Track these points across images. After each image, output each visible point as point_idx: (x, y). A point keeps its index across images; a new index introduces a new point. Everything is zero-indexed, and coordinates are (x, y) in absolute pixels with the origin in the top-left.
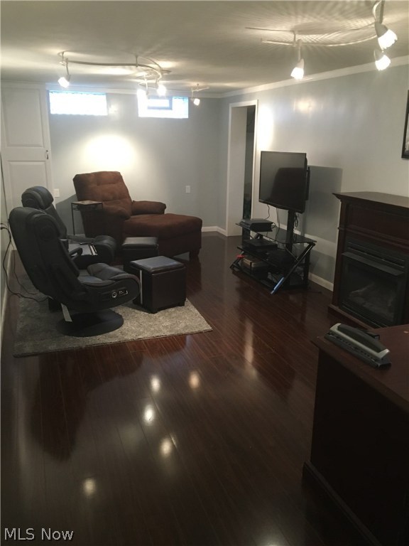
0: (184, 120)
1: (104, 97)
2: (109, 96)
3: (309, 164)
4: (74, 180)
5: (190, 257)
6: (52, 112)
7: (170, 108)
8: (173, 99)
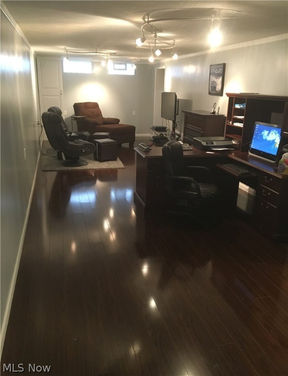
0: (133, 76)
1: (91, 63)
2: (93, 63)
3: (178, 98)
4: (74, 106)
5: (130, 145)
6: (65, 71)
7: (126, 69)
8: (127, 64)
